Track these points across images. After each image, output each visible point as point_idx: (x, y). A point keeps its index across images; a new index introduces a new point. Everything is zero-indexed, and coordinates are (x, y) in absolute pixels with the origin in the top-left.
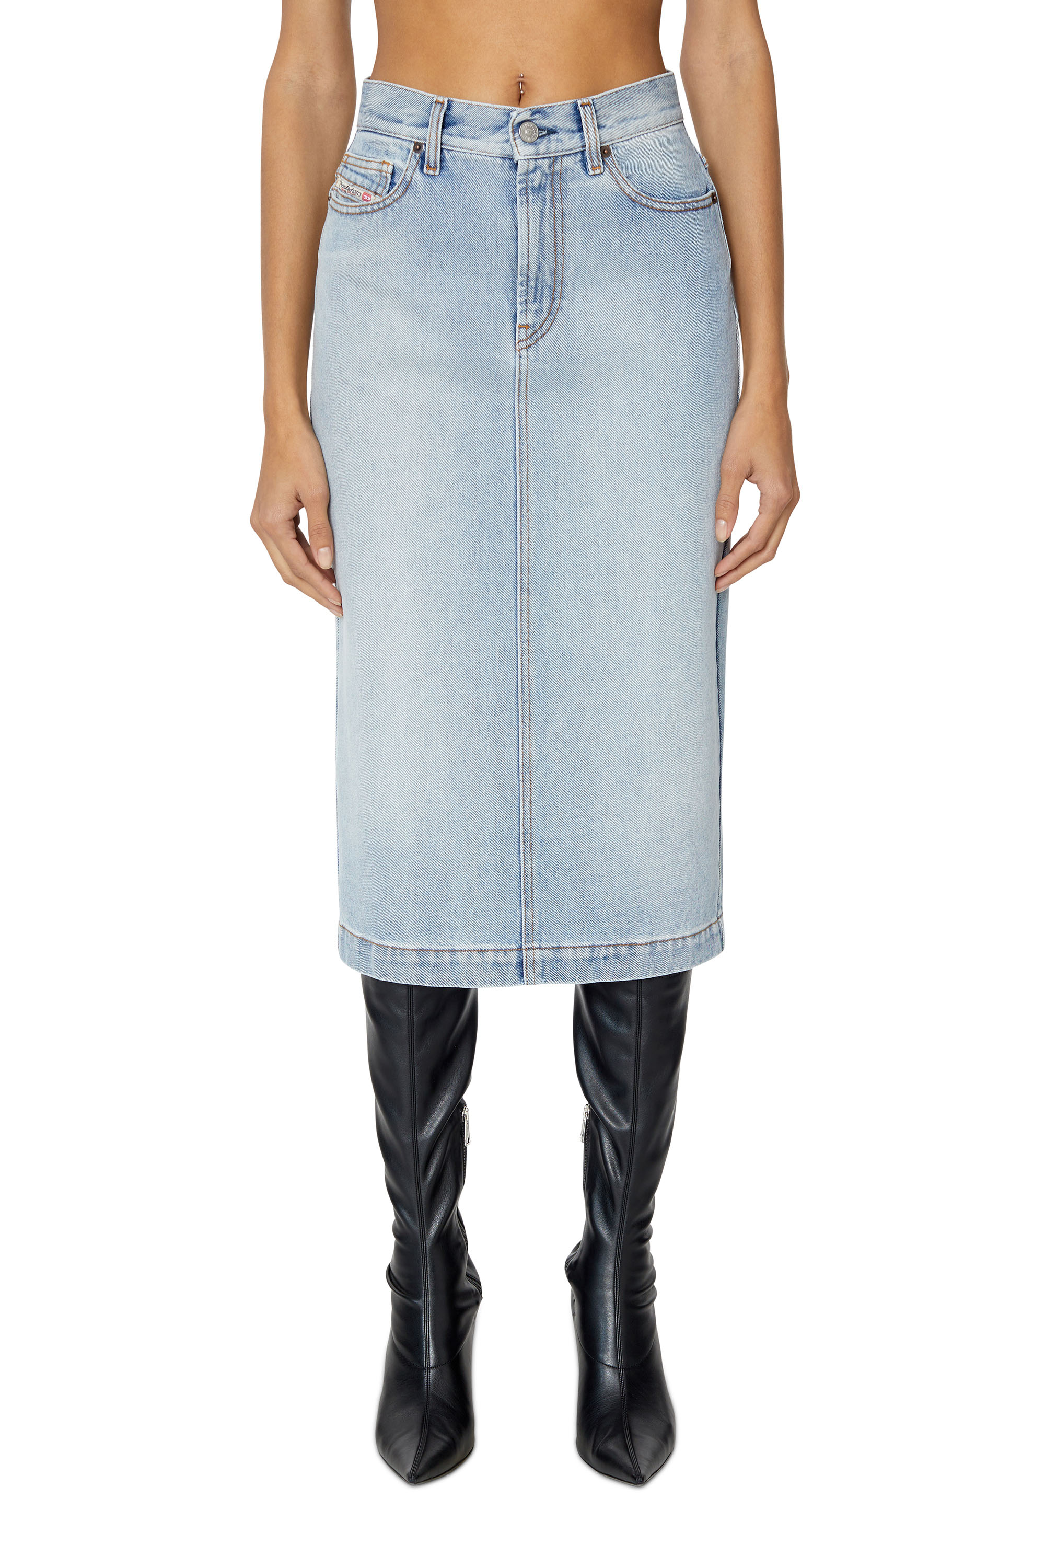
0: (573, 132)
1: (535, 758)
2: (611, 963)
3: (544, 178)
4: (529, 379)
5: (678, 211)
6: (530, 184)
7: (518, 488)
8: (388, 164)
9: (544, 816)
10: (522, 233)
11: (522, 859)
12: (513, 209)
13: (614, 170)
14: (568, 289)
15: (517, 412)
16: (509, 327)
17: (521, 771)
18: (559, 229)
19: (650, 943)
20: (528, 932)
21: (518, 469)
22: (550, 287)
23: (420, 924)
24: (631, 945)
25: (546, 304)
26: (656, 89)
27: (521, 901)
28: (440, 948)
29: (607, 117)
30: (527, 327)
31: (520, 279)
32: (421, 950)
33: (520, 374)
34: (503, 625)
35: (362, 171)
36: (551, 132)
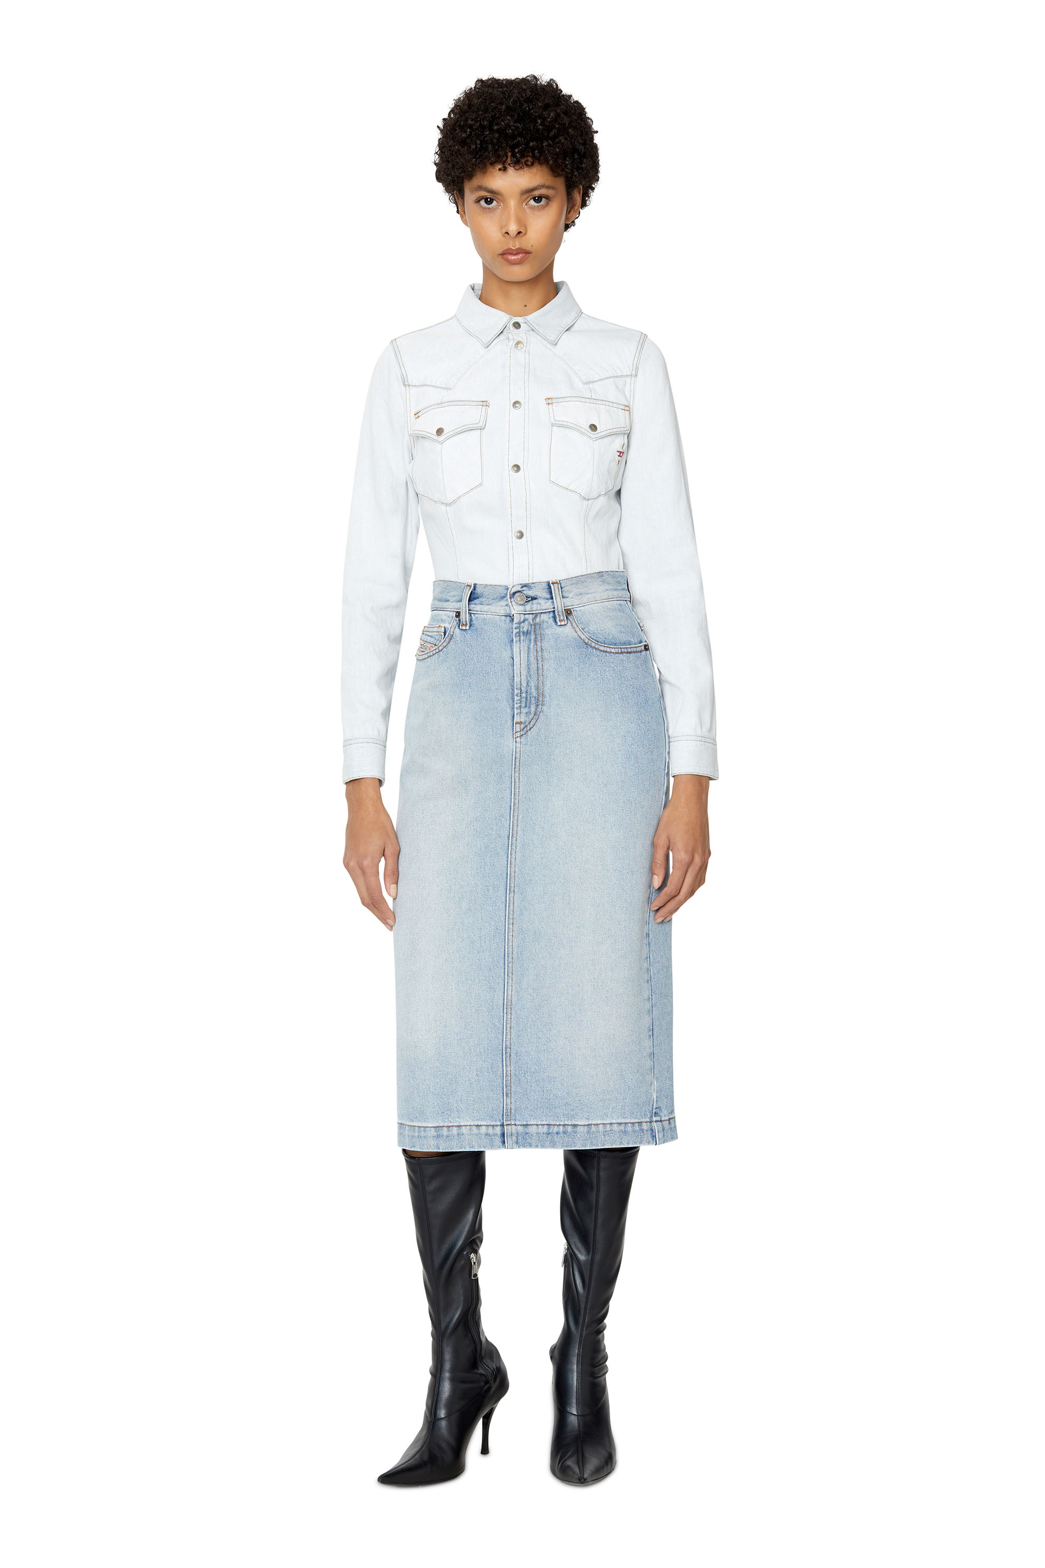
0: (547, 599)
1: (515, 999)
2: (561, 1137)
3: (530, 627)
4: (521, 757)
5: (616, 653)
6: (521, 630)
7: (511, 827)
8: (442, 627)
9: (519, 1036)
10: (516, 660)
11: (504, 1065)
12: (511, 646)
13: (574, 624)
14: (547, 699)
15: (513, 778)
16: (510, 723)
17: (505, 1007)
18: (540, 659)
19: (587, 1125)
20: (507, 1115)
21: (512, 814)
22: (535, 697)
23: (438, 1109)
24: (575, 1126)
25: (533, 709)
26: (603, 578)
27: (503, 1093)
28: (450, 1124)
29: (569, 592)
30: (520, 723)
31: (516, 691)
32: (438, 1127)
33: (516, 754)
34: (497, 913)
35: (430, 634)
36: (534, 598)
